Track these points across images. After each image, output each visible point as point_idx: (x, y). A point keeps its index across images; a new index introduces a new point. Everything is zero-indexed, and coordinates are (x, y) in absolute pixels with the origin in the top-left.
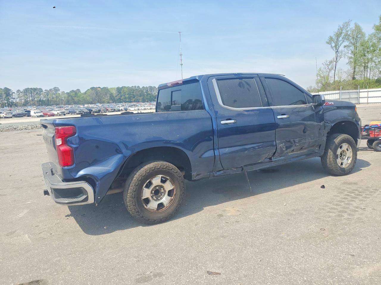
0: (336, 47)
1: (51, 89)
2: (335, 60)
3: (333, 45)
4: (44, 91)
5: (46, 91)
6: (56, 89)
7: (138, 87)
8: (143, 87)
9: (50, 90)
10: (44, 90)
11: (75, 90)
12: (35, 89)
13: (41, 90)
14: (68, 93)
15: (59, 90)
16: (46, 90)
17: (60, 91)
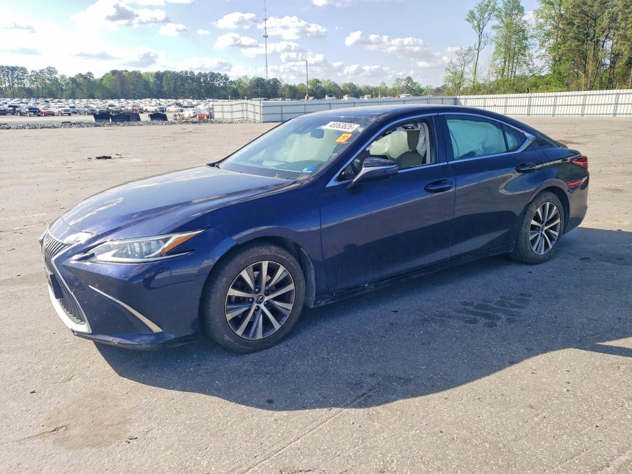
0: (480, 28)
1: (43, 70)
2: (477, 48)
3: (476, 23)
4: (30, 74)
5: (33, 73)
6: (51, 71)
7: (192, 73)
8: (200, 73)
9: (41, 71)
10: (29, 70)
11: (84, 73)
12: (14, 69)
13: (24, 71)
14: (72, 79)
15: (56, 72)
16: (33, 71)
17: (58, 73)
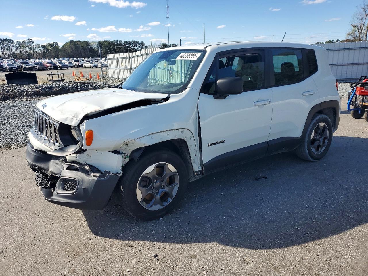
1: (24, 41)
4: (16, 43)
6: (30, 41)
11: (52, 42)
12: (4, 40)
17: (34, 43)
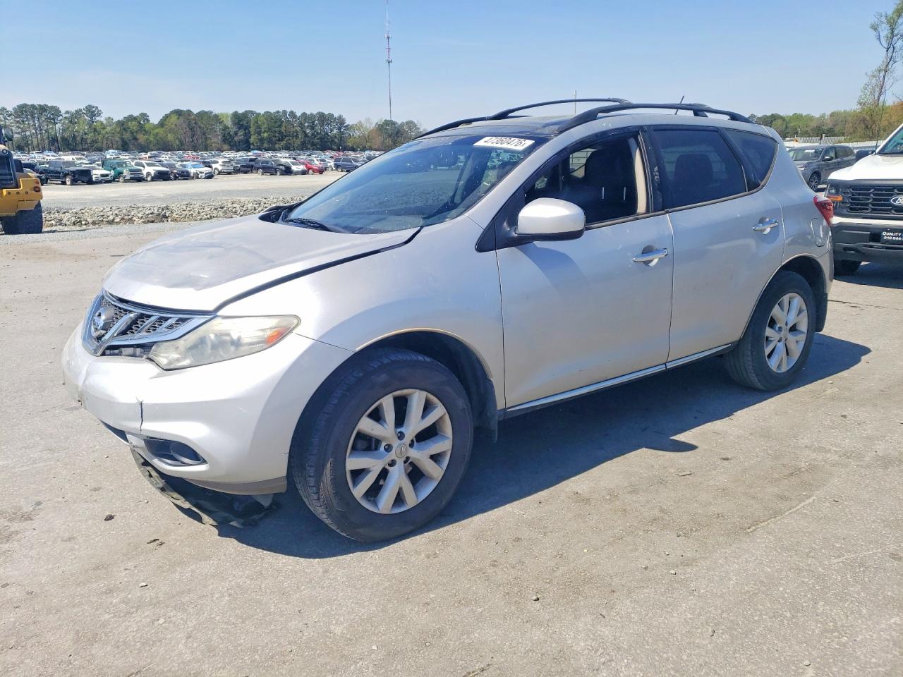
1: (80, 110)
4: (64, 115)
5: (68, 115)
6: (92, 112)
9: (78, 112)
10: (63, 111)
11: (136, 114)
12: (43, 109)
13: (56, 111)
14: (120, 123)
15: (99, 113)
16: (67, 112)
17: (102, 115)
